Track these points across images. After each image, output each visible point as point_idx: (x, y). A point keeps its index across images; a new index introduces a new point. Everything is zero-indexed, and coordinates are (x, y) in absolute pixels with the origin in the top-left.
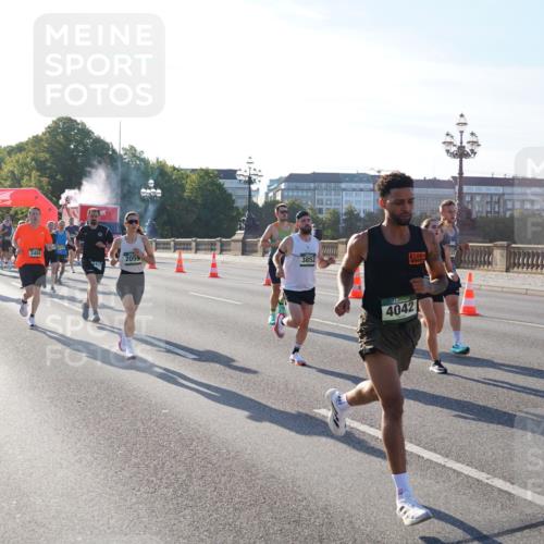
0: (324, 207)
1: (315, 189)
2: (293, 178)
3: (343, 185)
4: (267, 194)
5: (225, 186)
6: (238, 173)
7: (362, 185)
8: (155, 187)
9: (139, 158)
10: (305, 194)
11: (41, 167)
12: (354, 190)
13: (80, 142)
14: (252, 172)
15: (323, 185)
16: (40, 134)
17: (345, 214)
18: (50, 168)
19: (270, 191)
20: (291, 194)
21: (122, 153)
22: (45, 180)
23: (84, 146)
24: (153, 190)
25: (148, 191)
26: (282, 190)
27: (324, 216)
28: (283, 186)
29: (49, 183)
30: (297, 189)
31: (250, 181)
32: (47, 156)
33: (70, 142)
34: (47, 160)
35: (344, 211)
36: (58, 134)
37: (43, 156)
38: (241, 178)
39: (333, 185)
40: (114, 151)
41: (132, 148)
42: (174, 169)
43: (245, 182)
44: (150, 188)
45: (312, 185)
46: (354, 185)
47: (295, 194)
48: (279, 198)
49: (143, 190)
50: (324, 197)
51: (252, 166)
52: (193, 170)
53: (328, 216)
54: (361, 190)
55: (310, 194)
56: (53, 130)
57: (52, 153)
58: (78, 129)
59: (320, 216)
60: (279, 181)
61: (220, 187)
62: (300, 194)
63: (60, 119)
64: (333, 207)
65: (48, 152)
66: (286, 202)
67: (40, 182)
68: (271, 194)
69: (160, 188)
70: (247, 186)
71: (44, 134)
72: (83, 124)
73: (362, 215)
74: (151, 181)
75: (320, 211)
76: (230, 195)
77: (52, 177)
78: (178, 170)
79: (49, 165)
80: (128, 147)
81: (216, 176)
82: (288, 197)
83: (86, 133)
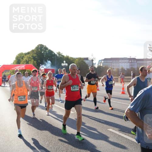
0: (115, 67)
1: (112, 62)
2: (105, 60)
3: (120, 61)
4: (98, 64)
5: (86, 62)
6: (89, 58)
7: (126, 61)
8: (66, 63)
9: (61, 55)
10: (109, 64)
11: (34, 58)
12: (123, 62)
13: (45, 51)
14: (93, 58)
15: (114, 61)
16: (34, 49)
17: (121, 69)
18: (37, 58)
19: (99, 63)
20: (105, 64)
21: (56, 54)
22: (35, 62)
23: (46, 52)
24: (65, 64)
25: (64, 64)
26: (103, 63)
27: (115, 70)
28: (103, 62)
29: (36, 63)
30: (107, 62)
31: (92, 61)
32: (36, 55)
33: (42, 51)
34: (35, 56)
35: (120, 68)
36: (39, 49)
37: (35, 55)
38: (90, 60)
39: (117, 61)
40: (54, 53)
41: (59, 52)
42: (71, 58)
43: (91, 61)
44: (64, 63)
45: (111, 61)
46: (123, 61)
47: (106, 64)
48: (101, 65)
49: (62, 64)
50: (114, 65)
51: (93, 56)
52: (77, 58)
53: (116, 70)
54: (125, 62)
55: (110, 64)
56: (37, 48)
57: (37, 54)
58: (44, 48)
59: (114, 70)
60: (102, 60)
61: (84, 62)
62: (108, 64)
63: (39, 45)
64: (117, 67)
65: (36, 54)
66: (104, 66)
67: (34, 62)
68: (99, 64)
69: (67, 63)
70: (92, 62)
71: (35, 49)
72: (45, 46)
73: (126, 69)
74: (65, 62)
75: (114, 69)
76: (87, 65)
77: (37, 61)
78: (72, 58)
79: (36, 57)
80: (58, 52)
81: (83, 59)
82: (104, 65)
83: (46, 48)
